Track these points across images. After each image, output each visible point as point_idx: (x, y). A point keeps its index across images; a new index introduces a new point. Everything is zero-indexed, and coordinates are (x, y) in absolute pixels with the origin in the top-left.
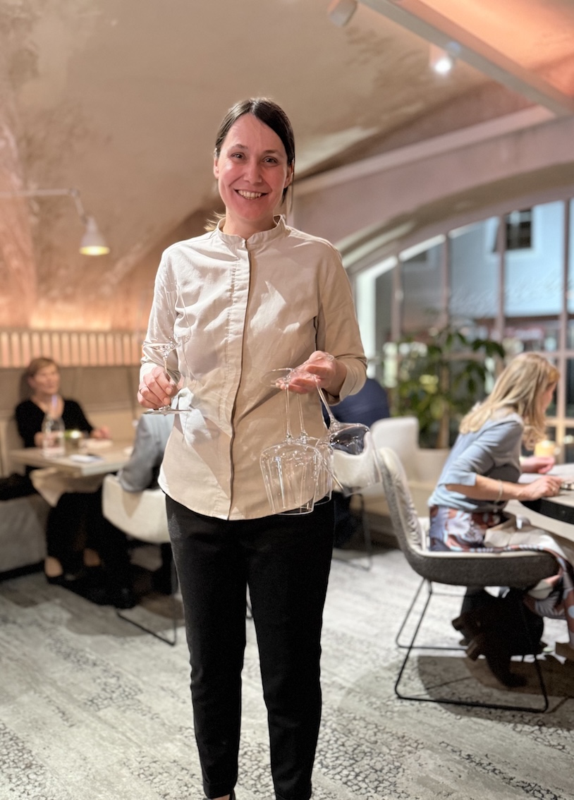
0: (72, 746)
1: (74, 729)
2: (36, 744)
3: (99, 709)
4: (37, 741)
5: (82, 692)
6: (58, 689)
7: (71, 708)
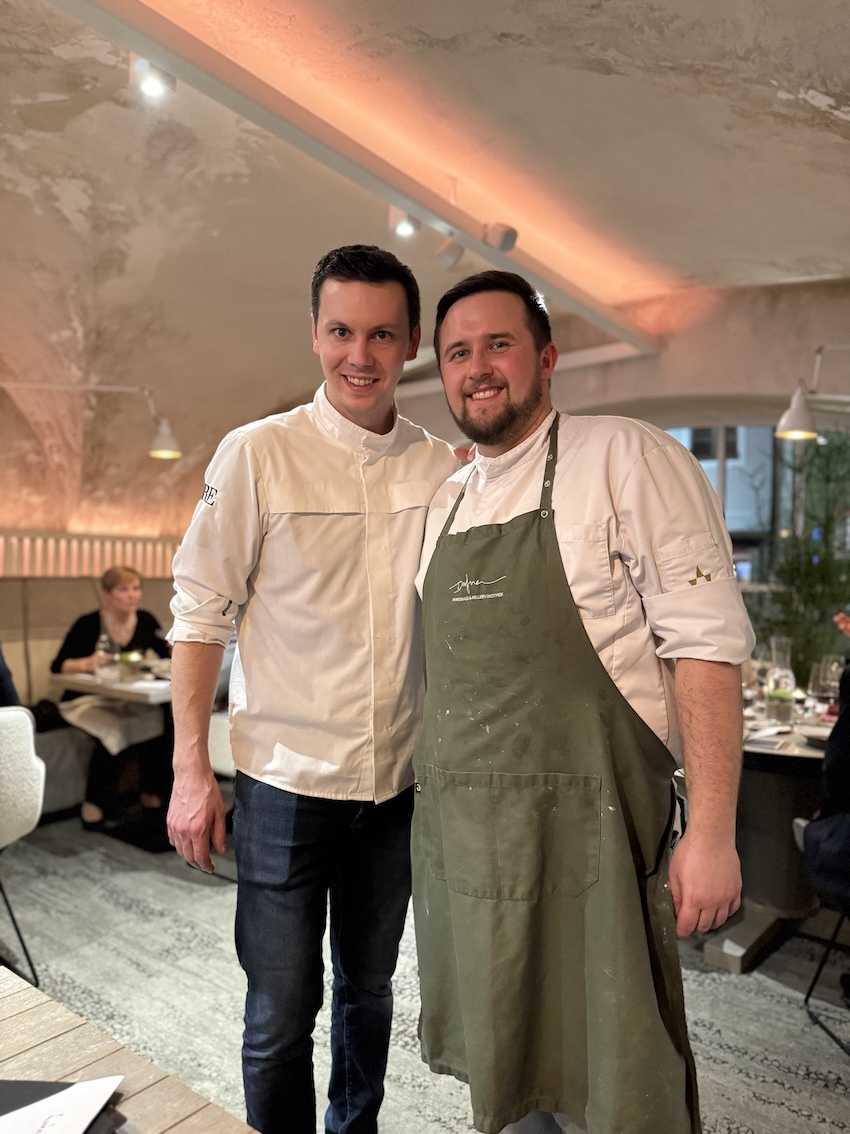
0: (155, 995)
1: (154, 979)
2: (113, 995)
3: (177, 959)
4: (114, 993)
5: (154, 943)
6: (126, 941)
7: (144, 959)
